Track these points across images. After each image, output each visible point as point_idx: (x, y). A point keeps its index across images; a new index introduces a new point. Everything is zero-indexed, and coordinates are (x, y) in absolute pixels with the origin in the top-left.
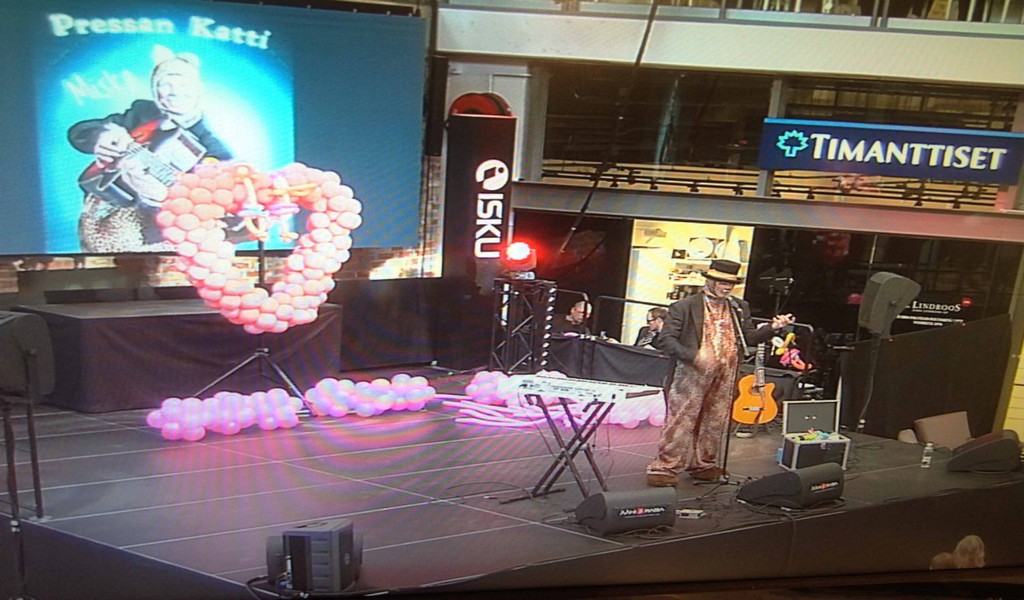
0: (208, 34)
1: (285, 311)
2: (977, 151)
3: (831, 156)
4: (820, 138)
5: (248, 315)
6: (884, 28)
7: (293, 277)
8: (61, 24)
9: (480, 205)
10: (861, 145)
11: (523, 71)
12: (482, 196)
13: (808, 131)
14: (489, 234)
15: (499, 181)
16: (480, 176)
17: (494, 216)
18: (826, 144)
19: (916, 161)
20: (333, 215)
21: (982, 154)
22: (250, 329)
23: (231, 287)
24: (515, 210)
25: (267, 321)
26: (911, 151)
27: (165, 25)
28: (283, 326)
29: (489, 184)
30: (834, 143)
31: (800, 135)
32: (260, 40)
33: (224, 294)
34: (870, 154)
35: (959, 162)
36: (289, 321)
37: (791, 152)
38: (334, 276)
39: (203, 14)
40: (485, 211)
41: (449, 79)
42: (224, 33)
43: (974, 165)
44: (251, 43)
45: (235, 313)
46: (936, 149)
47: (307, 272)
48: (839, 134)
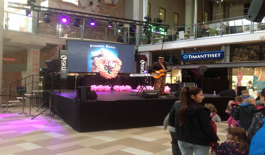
0: (108, 47)
8: (91, 46)
9: (141, 66)
10: (196, 56)
11: (148, 53)
12: (141, 65)
14: (142, 70)
16: (141, 62)
18: (191, 56)
19: (205, 57)
21: (216, 55)
22: (106, 78)
26: (204, 56)
27: (103, 46)
28: (110, 78)
29: (142, 63)
30: (192, 56)
32: (114, 48)
34: (198, 57)
39: (107, 45)
40: (142, 67)
42: (110, 47)
44: (113, 48)
46: (208, 55)
47: (115, 71)
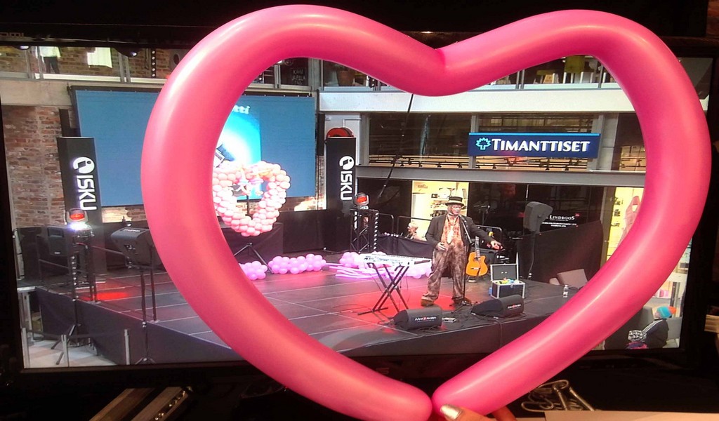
1: (258, 226)
2: (574, 143)
3: (502, 148)
4: (496, 141)
5: (243, 228)
6: (522, 89)
7: (261, 211)
9: (342, 176)
10: (516, 143)
11: (358, 117)
12: (342, 172)
13: (490, 138)
14: (346, 189)
15: (350, 165)
16: (341, 164)
17: (349, 181)
18: (500, 143)
19: (544, 149)
20: (278, 183)
21: (577, 144)
22: (244, 234)
23: (235, 216)
24: (358, 178)
25: (251, 230)
26: (541, 145)
28: (258, 233)
29: (345, 167)
31: (487, 140)
32: (246, 110)
33: (233, 219)
34: (521, 147)
35: (566, 149)
36: (260, 230)
37: (483, 148)
38: (279, 210)
40: (344, 179)
41: (326, 122)
43: (574, 150)
44: (242, 112)
45: (237, 227)
46: (554, 143)
47: (268, 209)
48: (505, 138)
